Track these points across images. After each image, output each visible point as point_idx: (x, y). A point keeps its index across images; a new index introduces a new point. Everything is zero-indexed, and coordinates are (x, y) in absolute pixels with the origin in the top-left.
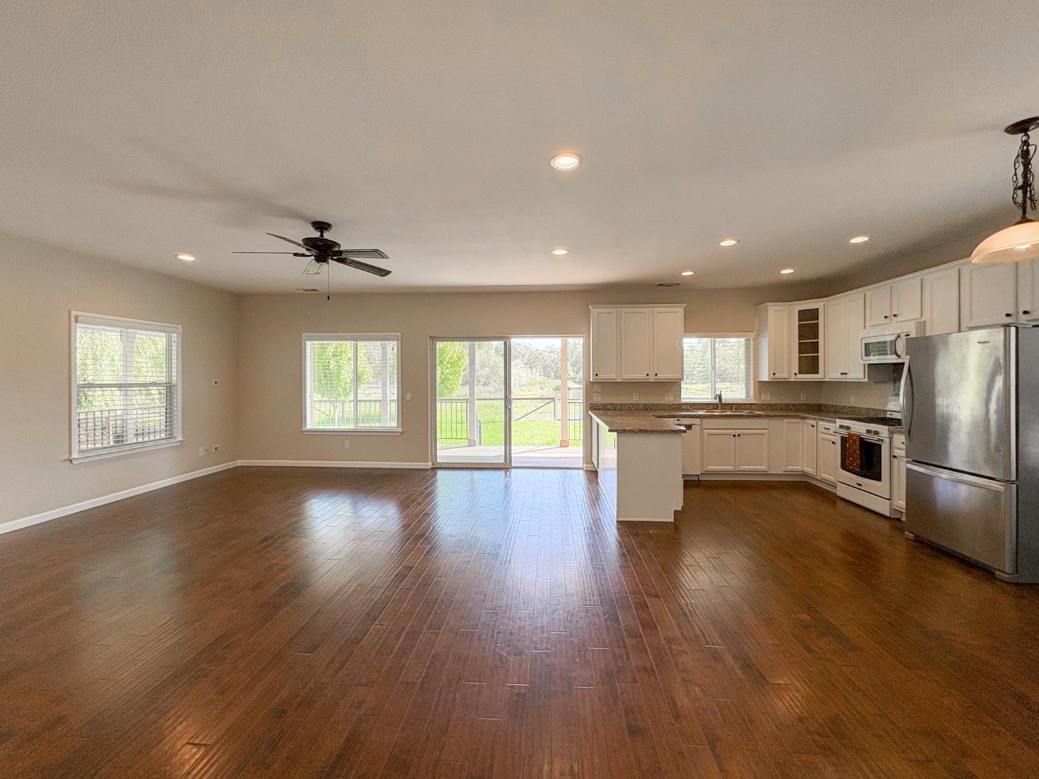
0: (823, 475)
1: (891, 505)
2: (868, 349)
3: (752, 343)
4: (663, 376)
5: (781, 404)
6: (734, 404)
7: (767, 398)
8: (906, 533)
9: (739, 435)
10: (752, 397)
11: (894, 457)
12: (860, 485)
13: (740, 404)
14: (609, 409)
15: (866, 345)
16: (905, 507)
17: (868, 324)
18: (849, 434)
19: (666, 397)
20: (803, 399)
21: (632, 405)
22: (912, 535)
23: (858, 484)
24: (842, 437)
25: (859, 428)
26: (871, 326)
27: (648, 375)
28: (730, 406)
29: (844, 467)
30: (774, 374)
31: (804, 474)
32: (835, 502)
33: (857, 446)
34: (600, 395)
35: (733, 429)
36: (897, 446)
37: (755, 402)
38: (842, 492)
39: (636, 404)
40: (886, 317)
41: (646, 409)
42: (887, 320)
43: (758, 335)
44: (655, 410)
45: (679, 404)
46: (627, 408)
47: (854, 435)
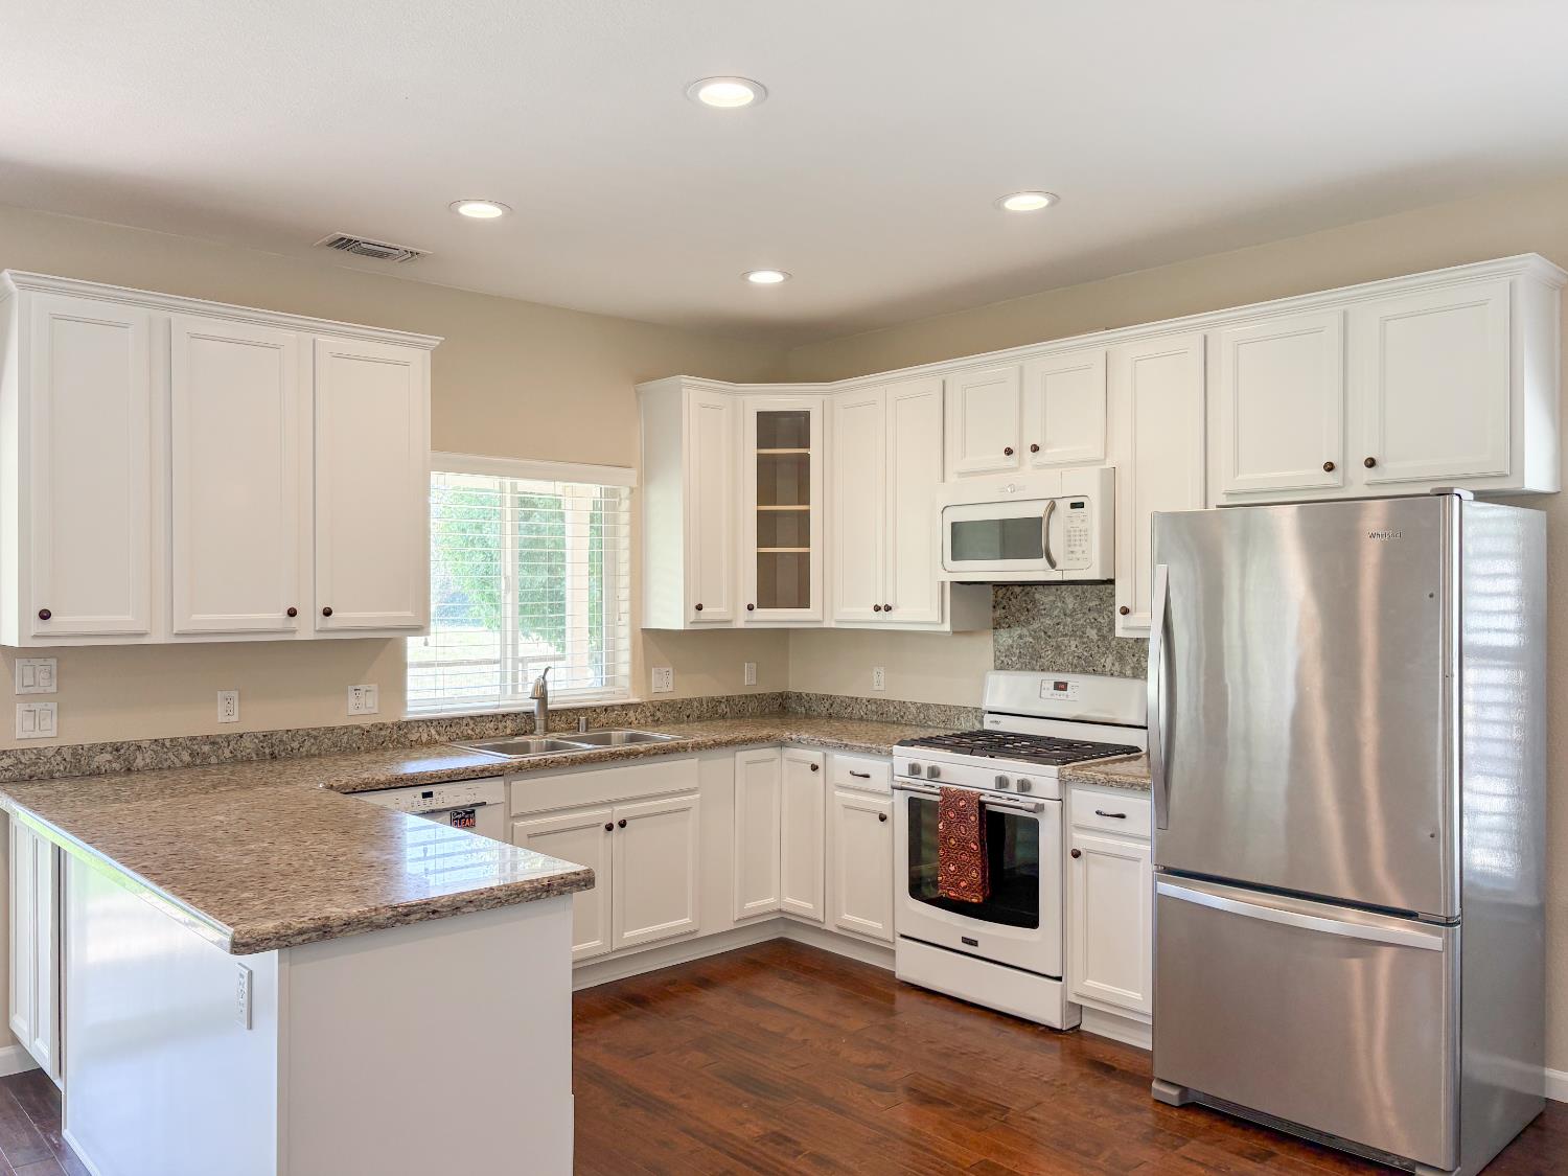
0: (846, 916)
1: (1064, 992)
2: (963, 539)
3: (625, 505)
4: (352, 617)
5: (700, 701)
6: (576, 711)
7: (667, 685)
8: (1155, 1085)
9: (623, 824)
10: (625, 683)
11: (1076, 854)
12: (974, 943)
13: (594, 709)
14: (97, 773)
15: (956, 528)
16: (1149, 1011)
17: (952, 467)
18: (945, 792)
19: (352, 700)
20: (749, 680)
21: (212, 741)
22: (1175, 1092)
23: (966, 940)
24: (911, 800)
25: (974, 774)
26: (961, 474)
27: (292, 613)
28: (573, 718)
29: (917, 889)
30: (699, 608)
31: (784, 918)
32: (892, 999)
33: (971, 830)
34: (53, 706)
35: (603, 804)
36: (1081, 823)
37: (636, 700)
38: (913, 965)
39: (228, 739)
40: (1009, 452)
41: (273, 756)
42: (1012, 461)
43: (646, 478)
44: (310, 756)
45: (398, 726)
46: (186, 758)
47: (961, 795)
